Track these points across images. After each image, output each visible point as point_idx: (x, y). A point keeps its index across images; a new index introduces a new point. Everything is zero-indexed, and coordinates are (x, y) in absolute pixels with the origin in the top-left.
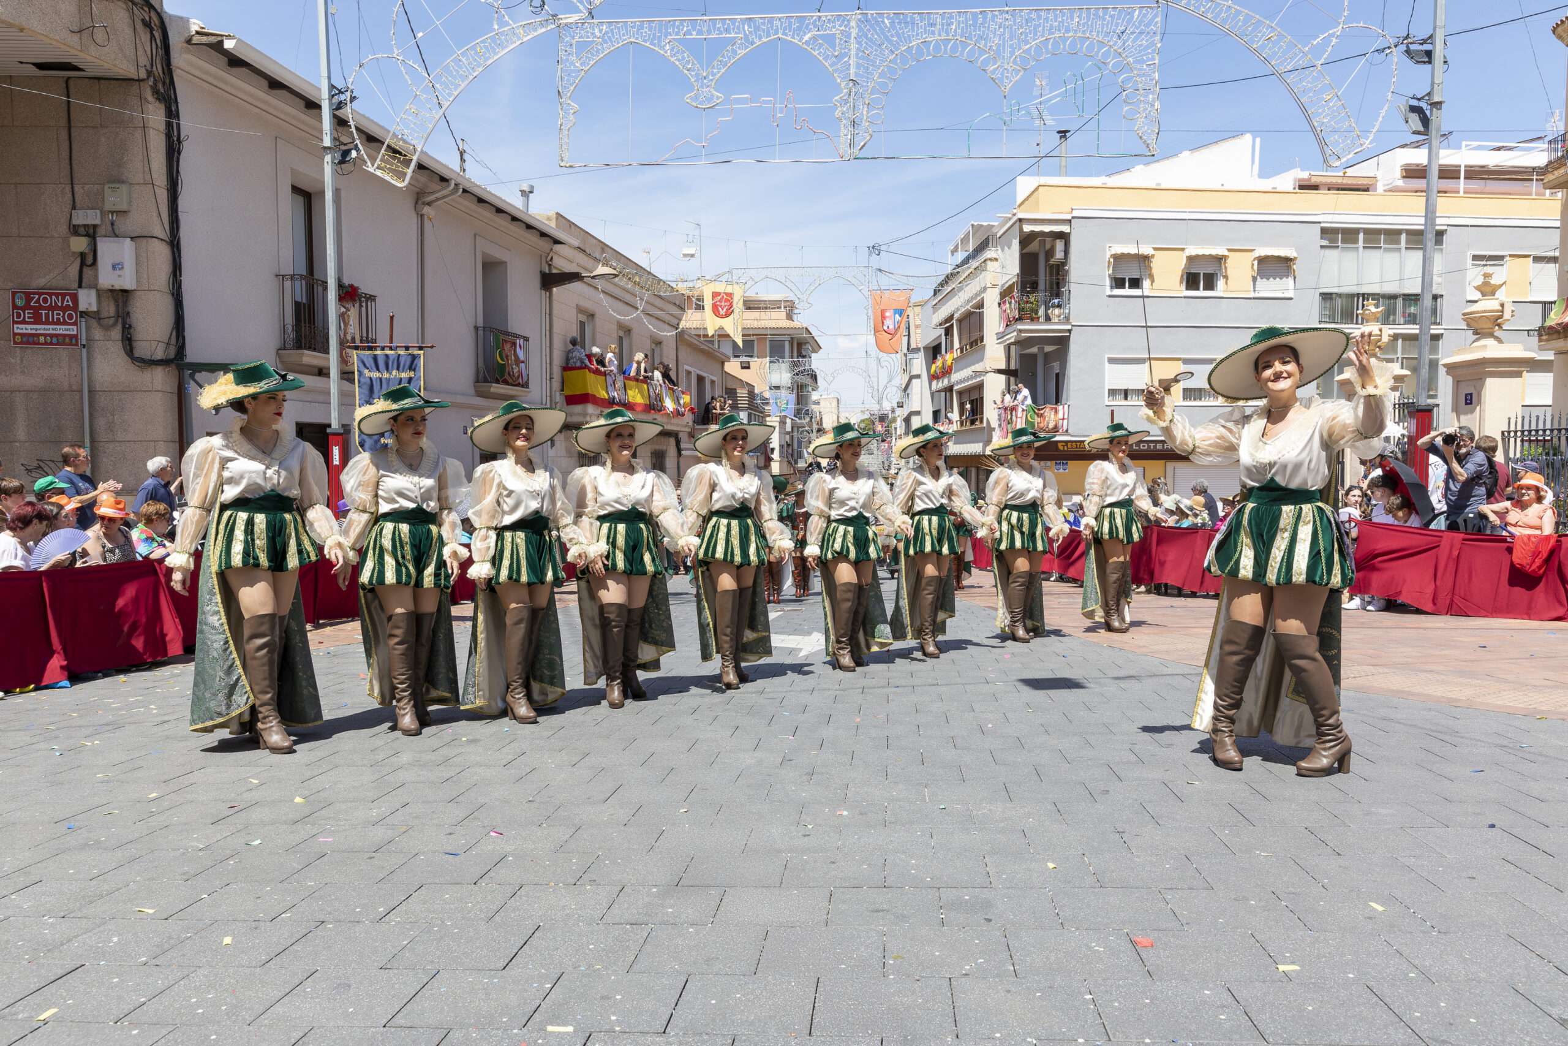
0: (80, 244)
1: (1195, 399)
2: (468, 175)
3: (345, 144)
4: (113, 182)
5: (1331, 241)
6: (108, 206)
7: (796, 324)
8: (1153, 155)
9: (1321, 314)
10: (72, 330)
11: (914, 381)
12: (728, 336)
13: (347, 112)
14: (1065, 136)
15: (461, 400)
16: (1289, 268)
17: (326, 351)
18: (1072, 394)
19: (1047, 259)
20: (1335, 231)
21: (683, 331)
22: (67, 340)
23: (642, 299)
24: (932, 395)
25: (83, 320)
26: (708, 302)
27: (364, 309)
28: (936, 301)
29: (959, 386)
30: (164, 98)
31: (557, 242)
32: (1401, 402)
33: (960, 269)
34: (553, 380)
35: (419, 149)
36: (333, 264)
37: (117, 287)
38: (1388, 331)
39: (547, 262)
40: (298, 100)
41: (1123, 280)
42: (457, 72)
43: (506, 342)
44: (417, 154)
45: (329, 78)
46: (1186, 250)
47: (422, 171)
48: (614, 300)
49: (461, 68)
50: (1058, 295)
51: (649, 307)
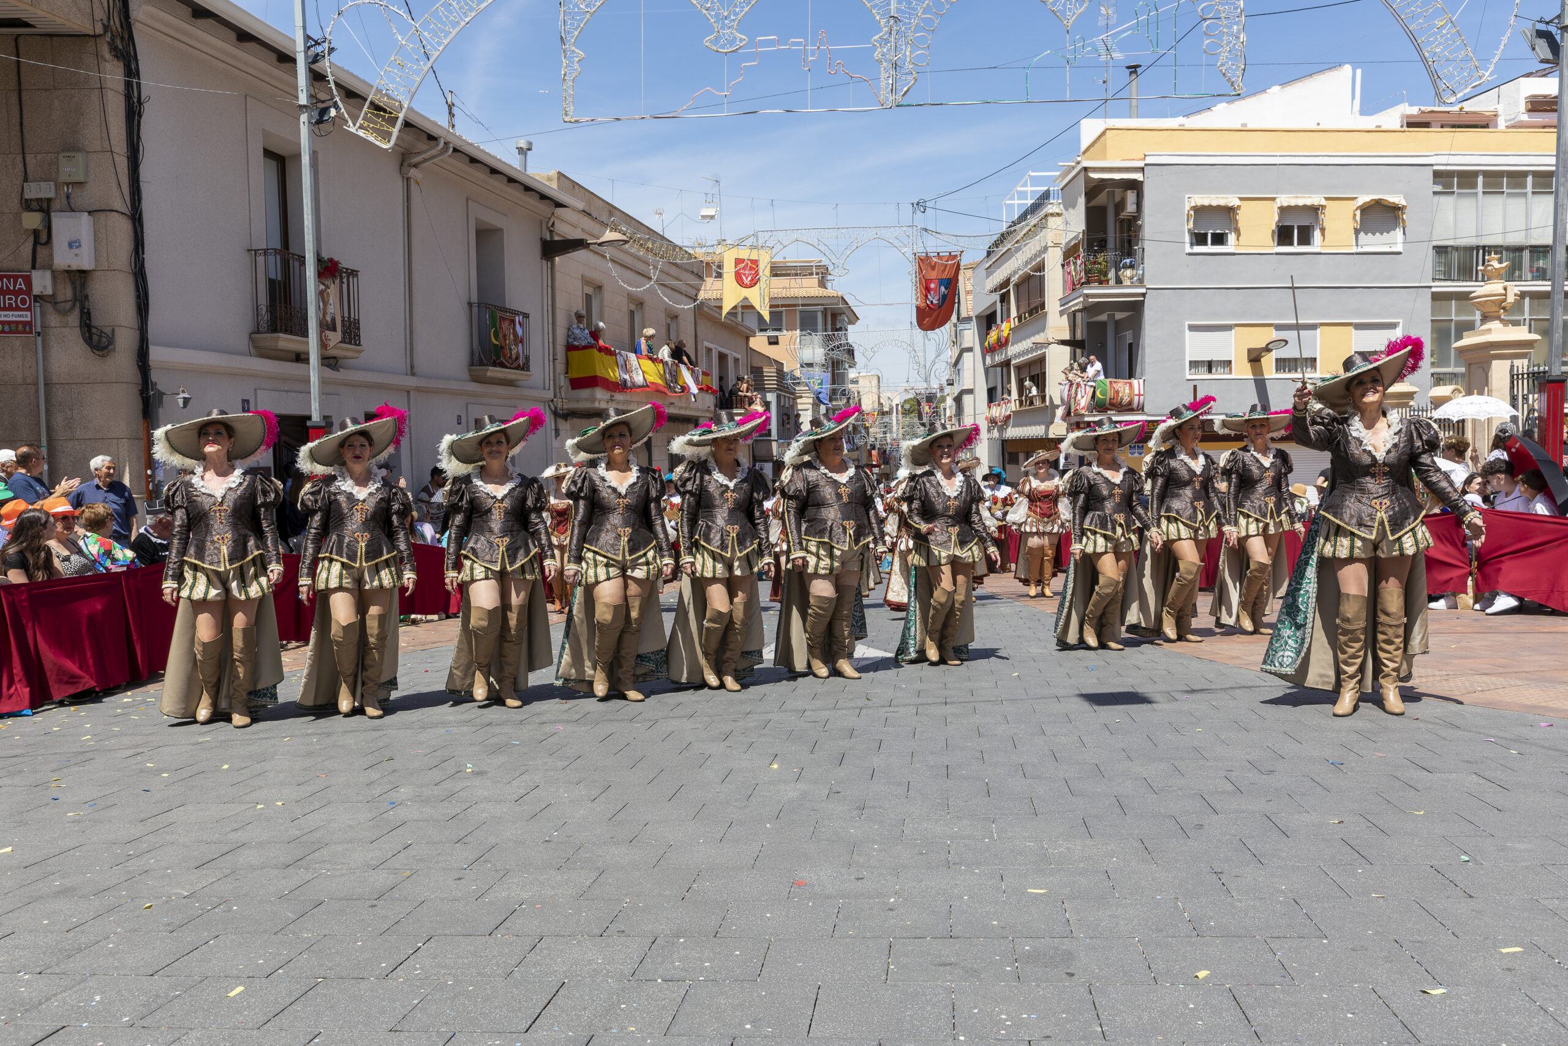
0: (32, 220)
1: (1289, 371)
2: (458, 131)
3: (323, 102)
4: (68, 150)
5: (1445, 187)
6: (63, 178)
7: (830, 292)
8: (1239, 95)
9: (1435, 271)
10: (26, 316)
11: (967, 356)
12: (752, 307)
13: (325, 66)
14: (1136, 72)
15: (453, 385)
16: (1397, 218)
17: (304, 333)
18: (1147, 366)
19: (1117, 213)
20: (1450, 174)
21: (702, 303)
22: (20, 327)
23: (655, 268)
24: (987, 371)
25: (38, 304)
26: (729, 269)
27: (345, 286)
28: (991, 263)
29: (1018, 361)
30: (123, 55)
31: (559, 205)
32: (1531, 369)
33: (1018, 227)
34: (557, 362)
35: (406, 106)
36: (311, 236)
37: (74, 268)
38: (1514, 289)
39: (548, 228)
40: (270, 53)
41: (1206, 235)
42: (447, 17)
43: (504, 319)
44: (404, 111)
45: (304, 28)
46: (1278, 200)
47: (407, 129)
48: (624, 269)
49: (451, 12)
50: (1130, 254)
51: (664, 276)
